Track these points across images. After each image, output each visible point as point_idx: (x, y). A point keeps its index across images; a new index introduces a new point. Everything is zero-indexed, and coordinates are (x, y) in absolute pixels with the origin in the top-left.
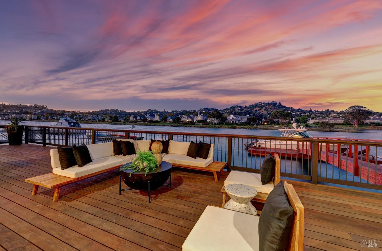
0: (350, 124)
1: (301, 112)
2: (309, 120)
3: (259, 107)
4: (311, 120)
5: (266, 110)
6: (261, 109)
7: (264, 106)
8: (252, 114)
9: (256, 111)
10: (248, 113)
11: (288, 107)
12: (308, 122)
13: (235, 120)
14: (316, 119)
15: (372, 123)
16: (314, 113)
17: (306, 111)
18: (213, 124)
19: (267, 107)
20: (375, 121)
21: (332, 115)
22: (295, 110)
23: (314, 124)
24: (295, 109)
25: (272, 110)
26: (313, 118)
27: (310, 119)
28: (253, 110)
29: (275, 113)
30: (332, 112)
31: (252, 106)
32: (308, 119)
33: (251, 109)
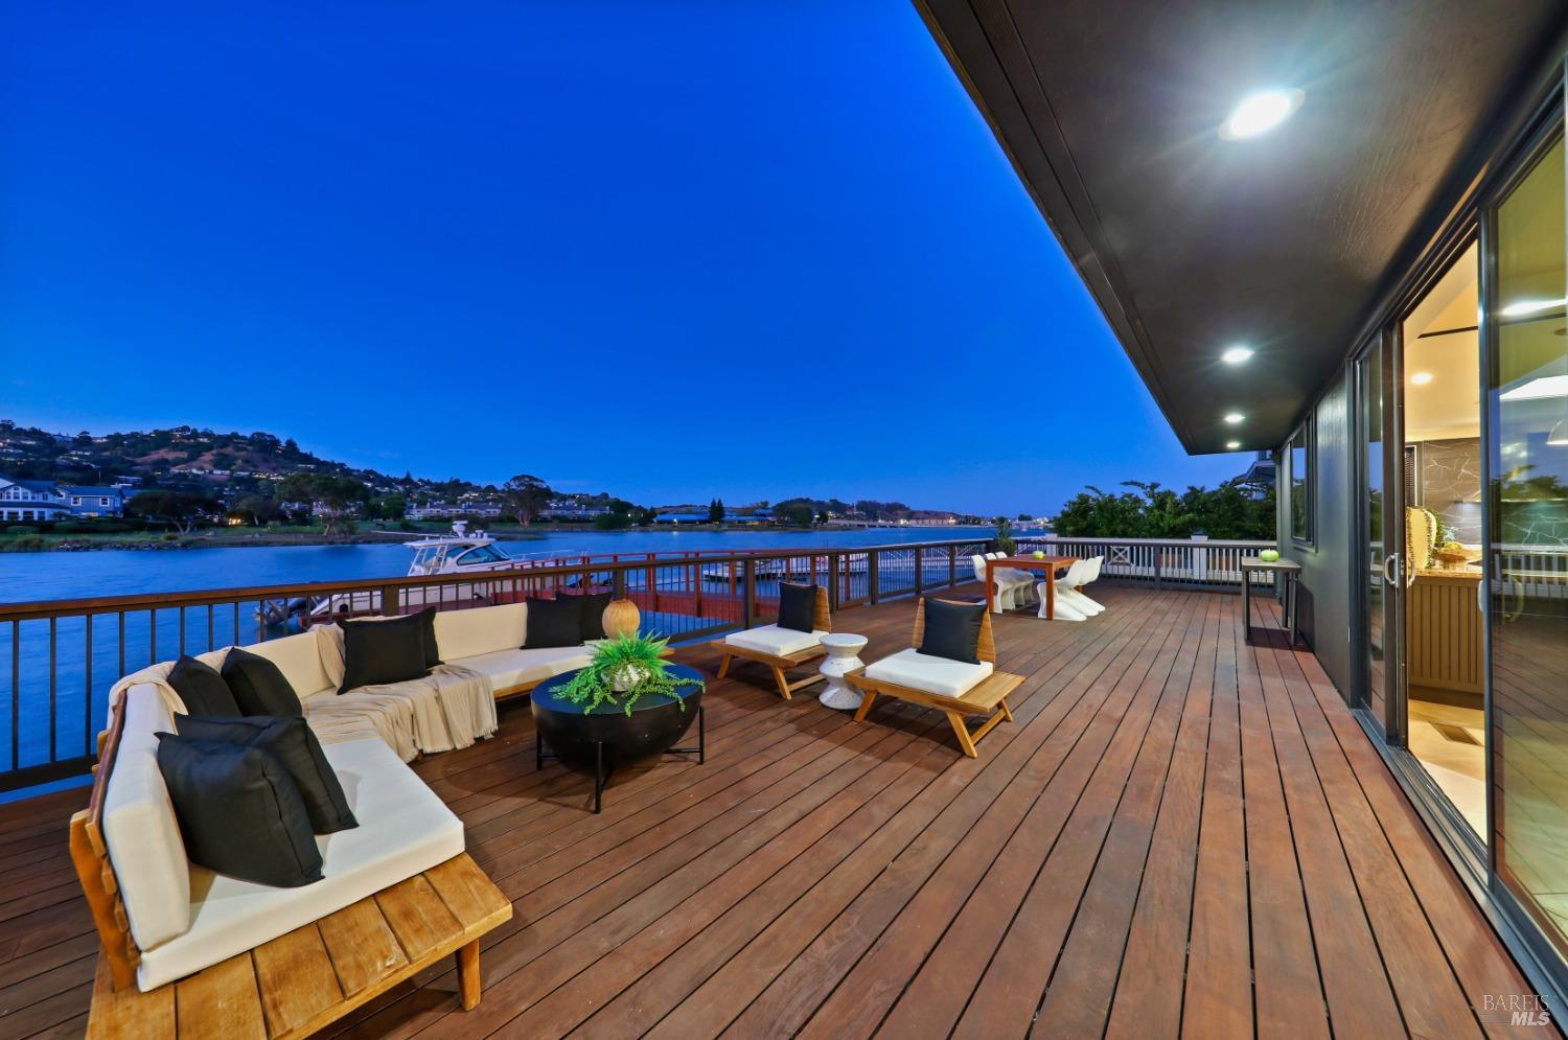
0: (514, 521)
1: (377, 483)
2: (411, 507)
3: (177, 447)
4: (417, 507)
5: (222, 462)
6: (192, 458)
7: (209, 448)
9: (163, 464)
10: (107, 470)
11: (329, 460)
12: (408, 514)
14: (431, 507)
15: (555, 517)
16: (417, 487)
17: (394, 480)
19: (229, 450)
20: (559, 512)
21: (467, 495)
22: (356, 473)
23: (425, 520)
24: (354, 471)
25: (256, 466)
26: (422, 504)
27: (415, 505)
28: (139, 460)
29: (294, 483)
30: (467, 488)
31: (131, 441)
32: (409, 504)
33: (128, 454)
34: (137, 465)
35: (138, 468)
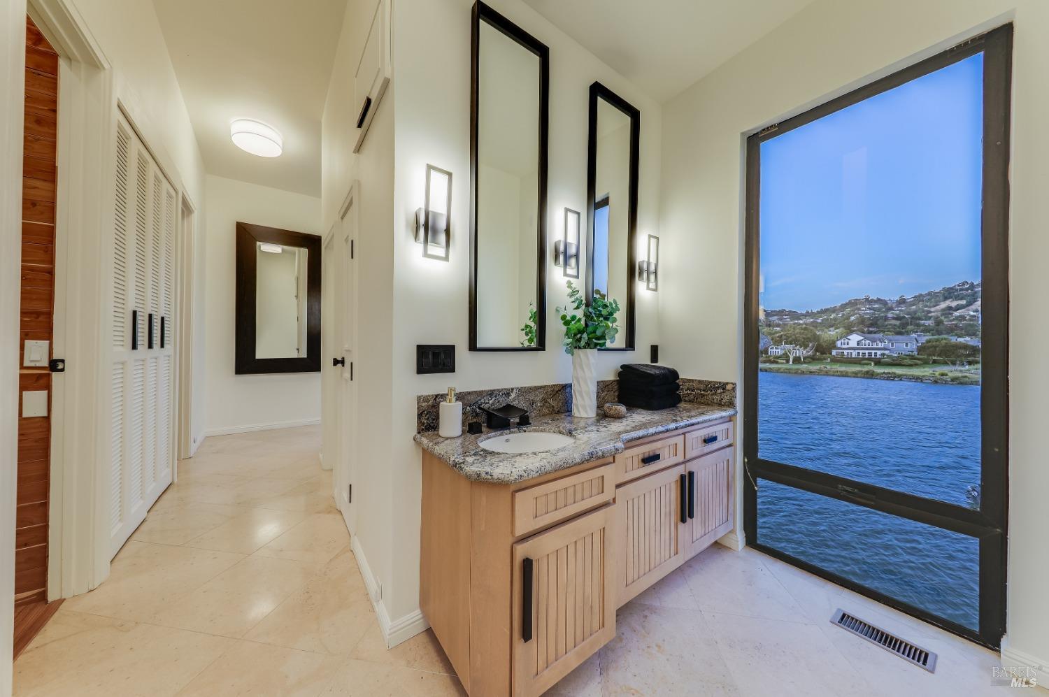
3: (958, 298)
6: (969, 304)
8: (927, 323)
9: (948, 311)
10: (912, 318)
13: (867, 349)
18: (791, 360)
28: (932, 309)
31: (929, 297)
33: (926, 306)
34: (931, 312)
35: (933, 314)
